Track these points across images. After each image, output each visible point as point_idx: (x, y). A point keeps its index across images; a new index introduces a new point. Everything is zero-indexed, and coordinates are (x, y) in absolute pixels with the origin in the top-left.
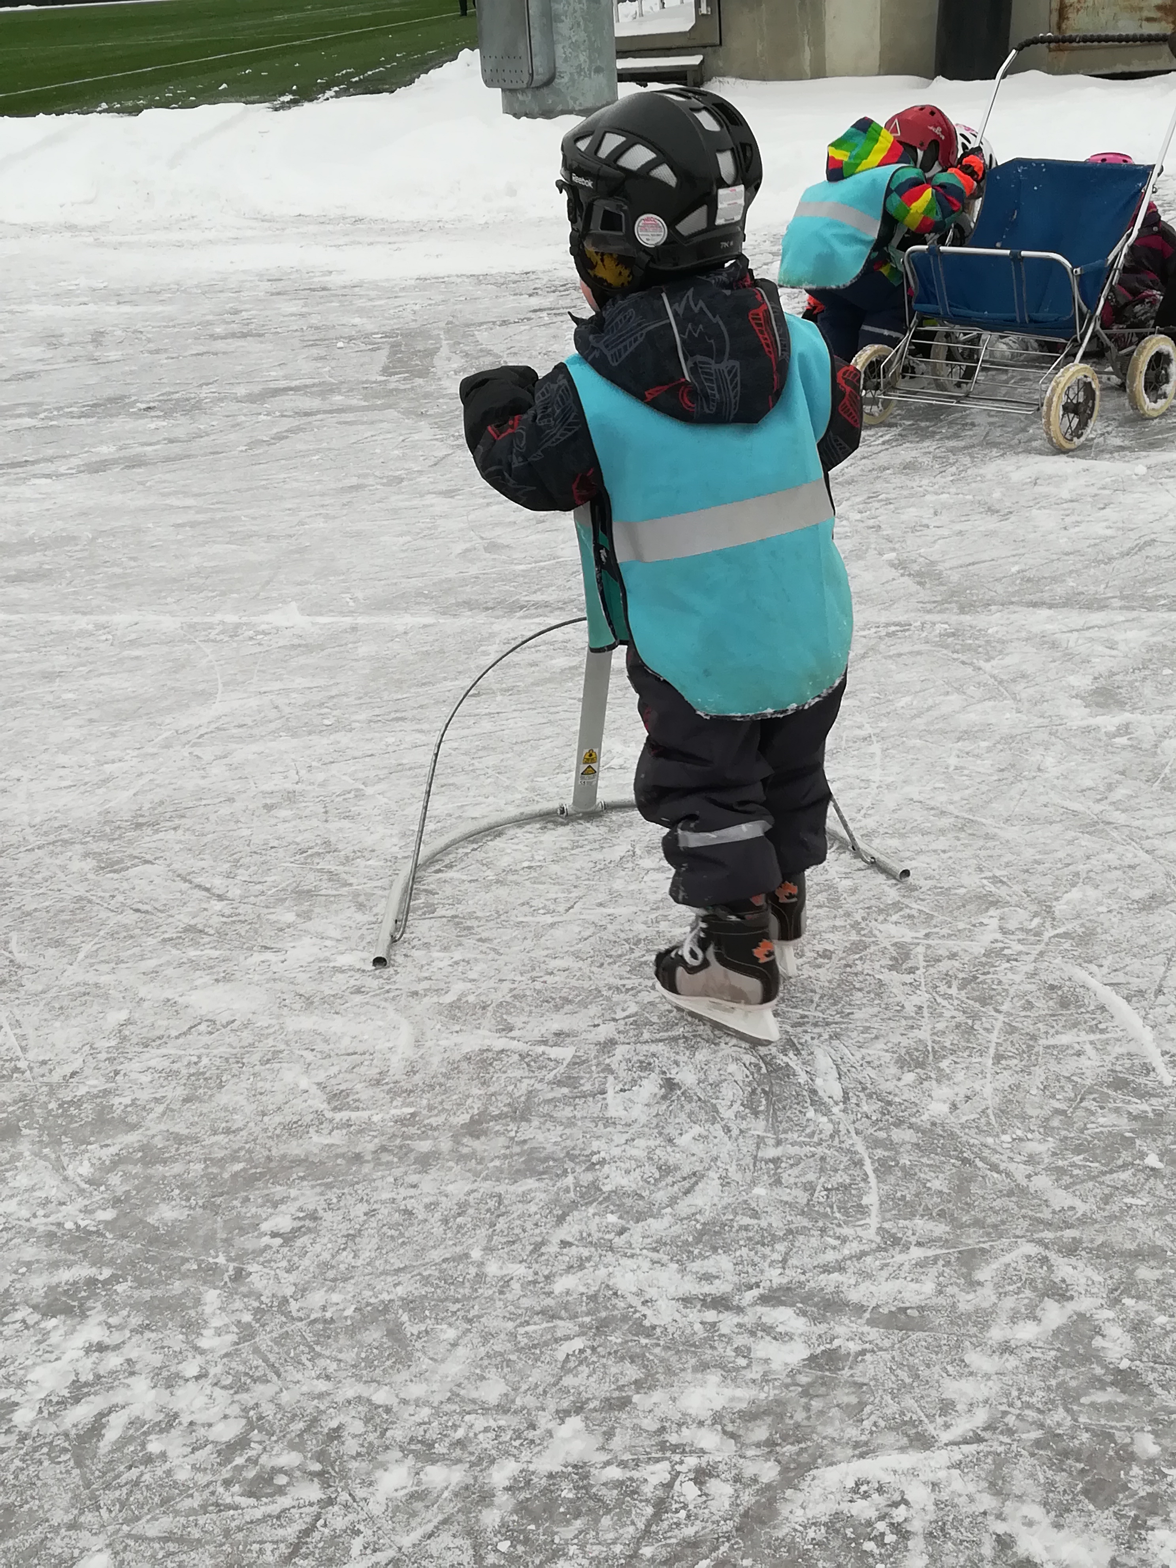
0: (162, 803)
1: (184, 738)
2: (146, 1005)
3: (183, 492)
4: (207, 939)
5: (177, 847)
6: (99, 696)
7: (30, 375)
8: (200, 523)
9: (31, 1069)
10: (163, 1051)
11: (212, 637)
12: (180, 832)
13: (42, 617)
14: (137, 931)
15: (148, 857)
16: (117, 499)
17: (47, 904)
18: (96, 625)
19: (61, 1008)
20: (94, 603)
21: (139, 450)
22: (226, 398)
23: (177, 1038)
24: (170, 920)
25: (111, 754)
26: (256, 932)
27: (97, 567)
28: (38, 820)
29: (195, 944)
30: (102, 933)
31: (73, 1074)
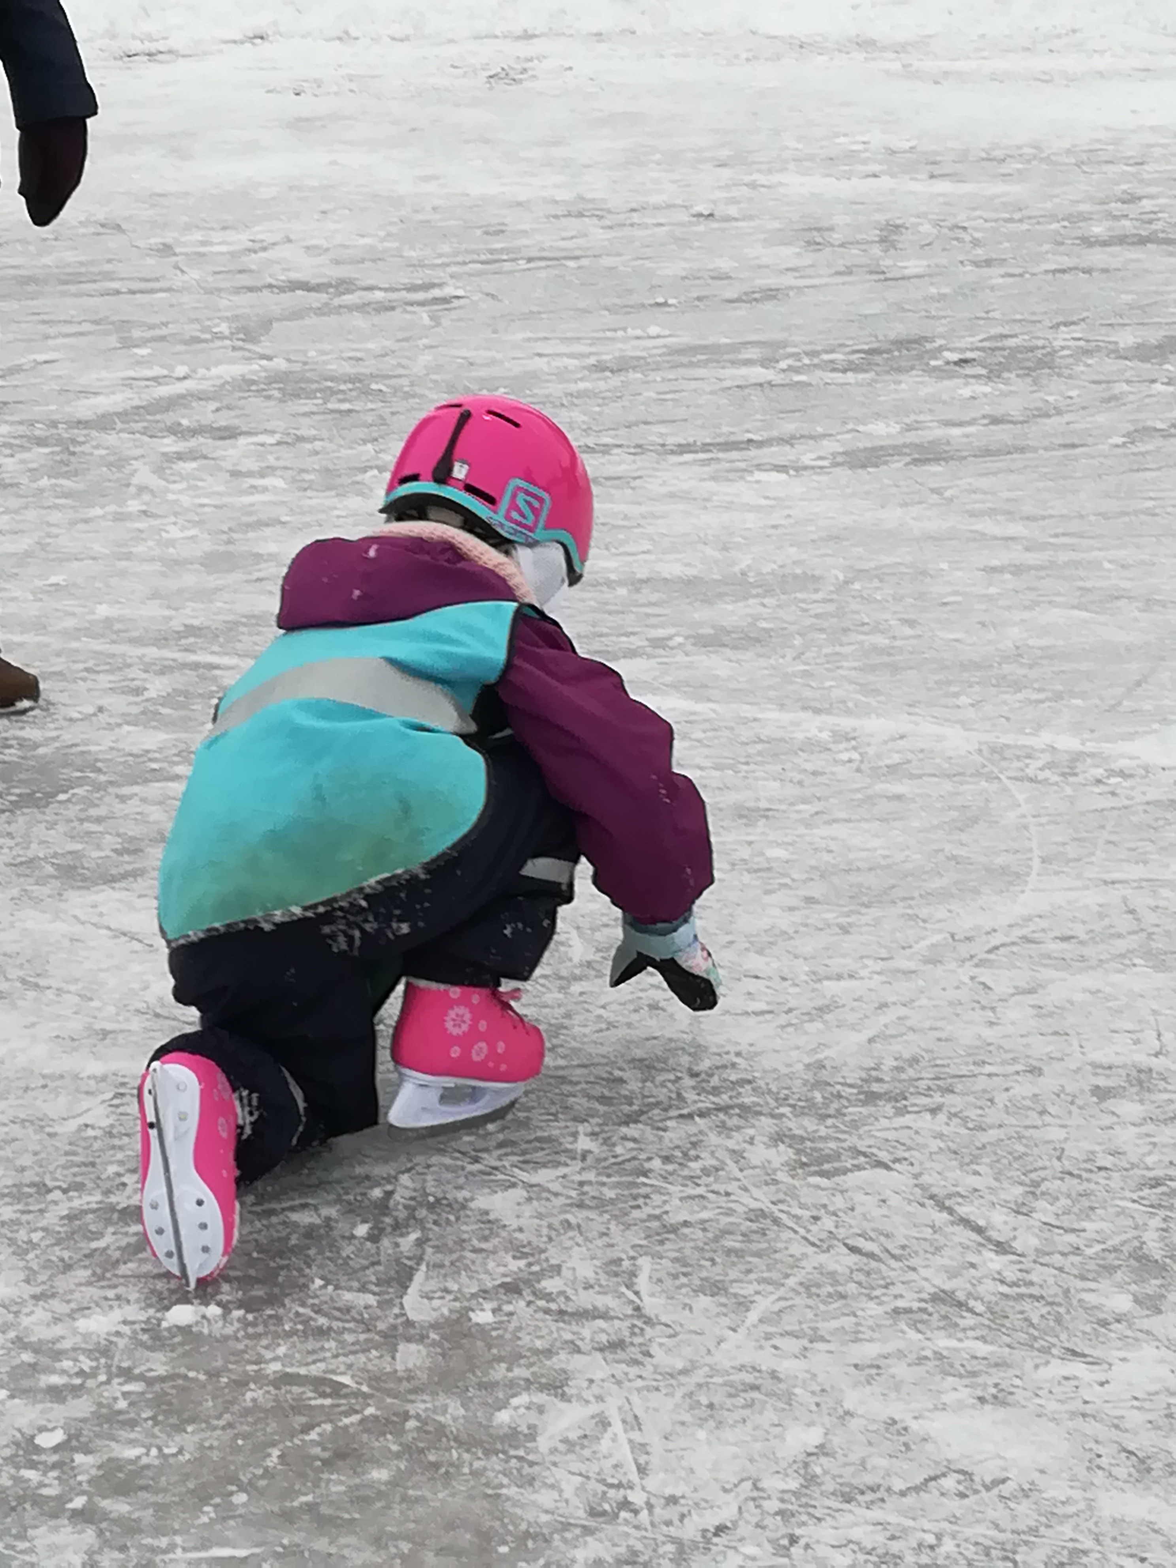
0: (914, 1061)
1: (964, 950)
2: (855, 1424)
3: (1009, 513)
4: (969, 1320)
5: (935, 1145)
6: (827, 857)
7: (771, 294)
8: (1030, 568)
9: (650, 1506)
10: (876, 1514)
11: (1030, 772)
12: (942, 1117)
13: (747, 711)
14: (851, 1288)
15: (884, 1156)
16: (892, 516)
17: (705, 1215)
18: (834, 733)
19: (711, 1406)
20: (836, 694)
21: (940, 432)
22: (1098, 349)
23: (903, 1494)
24: (912, 1275)
25: (837, 964)
26: (1059, 1320)
27: (845, 630)
28: (705, 1065)
29: (950, 1326)
30: (791, 1282)
31: (720, 1530)
